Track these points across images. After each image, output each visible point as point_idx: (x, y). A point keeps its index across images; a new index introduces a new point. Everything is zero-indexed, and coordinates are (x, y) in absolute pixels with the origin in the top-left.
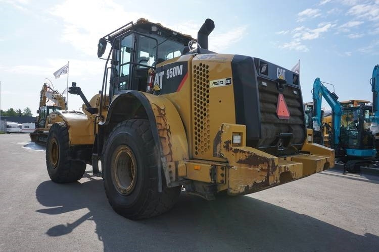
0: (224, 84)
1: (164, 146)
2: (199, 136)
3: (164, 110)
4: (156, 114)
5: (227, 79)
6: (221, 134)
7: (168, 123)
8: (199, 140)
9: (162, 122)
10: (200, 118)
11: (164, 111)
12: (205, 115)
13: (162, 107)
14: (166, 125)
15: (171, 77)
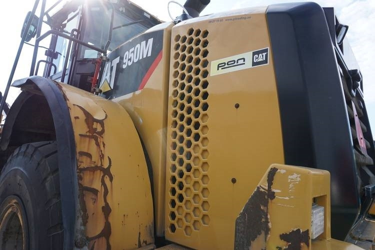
0: (248, 64)
1: (90, 213)
2: (181, 186)
3: (101, 122)
4: (79, 128)
5: (254, 54)
6: (266, 205)
7: (107, 153)
8: (181, 198)
9: (93, 149)
10: (184, 145)
11: (103, 125)
12: (197, 137)
13: (99, 116)
14: (102, 157)
15: (130, 64)
